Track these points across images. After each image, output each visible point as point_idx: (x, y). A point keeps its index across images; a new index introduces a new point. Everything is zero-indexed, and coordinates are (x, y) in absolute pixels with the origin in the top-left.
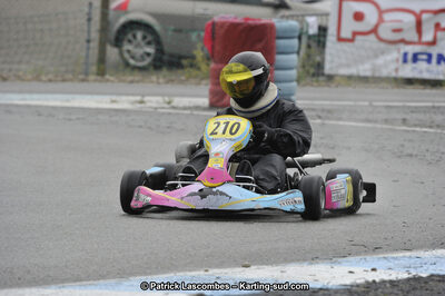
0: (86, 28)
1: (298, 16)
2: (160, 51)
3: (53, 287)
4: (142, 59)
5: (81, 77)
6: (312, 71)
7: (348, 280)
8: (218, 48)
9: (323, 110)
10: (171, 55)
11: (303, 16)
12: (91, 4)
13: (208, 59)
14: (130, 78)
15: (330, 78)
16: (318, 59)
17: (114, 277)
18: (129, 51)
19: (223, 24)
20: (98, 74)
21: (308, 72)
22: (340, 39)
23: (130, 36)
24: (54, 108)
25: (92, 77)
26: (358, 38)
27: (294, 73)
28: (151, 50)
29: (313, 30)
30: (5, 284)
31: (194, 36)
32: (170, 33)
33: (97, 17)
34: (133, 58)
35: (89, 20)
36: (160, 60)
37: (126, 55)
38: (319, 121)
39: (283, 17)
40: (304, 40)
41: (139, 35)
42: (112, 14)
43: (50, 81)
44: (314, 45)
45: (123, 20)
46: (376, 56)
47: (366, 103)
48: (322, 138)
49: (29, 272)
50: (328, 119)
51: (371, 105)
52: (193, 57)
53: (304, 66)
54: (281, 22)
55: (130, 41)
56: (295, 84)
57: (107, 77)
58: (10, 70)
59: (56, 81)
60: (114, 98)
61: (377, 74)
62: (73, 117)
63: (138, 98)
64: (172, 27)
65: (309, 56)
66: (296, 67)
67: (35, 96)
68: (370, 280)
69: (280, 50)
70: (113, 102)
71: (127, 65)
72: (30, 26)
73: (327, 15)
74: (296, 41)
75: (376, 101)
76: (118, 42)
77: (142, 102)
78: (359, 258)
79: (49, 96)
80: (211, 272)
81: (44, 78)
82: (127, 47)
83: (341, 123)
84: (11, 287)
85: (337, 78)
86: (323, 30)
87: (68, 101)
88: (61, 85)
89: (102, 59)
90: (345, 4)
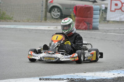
0: (41, 8)
1: (99, 4)
2: (62, 14)
3: (32, 78)
4: (57, 16)
5: (40, 21)
6: (103, 19)
7: (113, 76)
8: (77, 13)
9: (106, 30)
10: (65, 15)
11: (101, 4)
12: (43, 1)
13: (75, 16)
14: (53, 21)
15: (108, 21)
16: (105, 16)
17: (49, 76)
18: (53, 14)
19: (79, 7)
20: (45, 20)
21: (102, 20)
22: (111, 11)
23: (53, 10)
24: (32, 29)
25: (43, 21)
26: (116, 10)
27: (98, 20)
28: (59, 14)
29: (104, 8)
30: (19, 77)
31: (71, 10)
32: (64, 9)
33: (44, 5)
34: (54, 16)
35: (42, 5)
36: (62, 16)
37: (52, 15)
38: (105, 33)
39: (95, 5)
40: (101, 11)
41: (56, 9)
42: (48, 4)
43: (32, 22)
44: (104, 12)
45: (51, 5)
46: (121, 16)
47: (118, 28)
48: (106, 38)
49: (26, 74)
50: (108, 32)
51: (119, 29)
52: (71, 16)
53: (101, 18)
54: (95, 6)
55: (53, 11)
56: (98, 23)
57: (47, 21)
58: (21, 19)
59: (33, 22)
60: (49, 27)
61: (121, 20)
62: (38, 32)
63: (56, 27)
64: (65, 8)
65: (102, 15)
66: (99, 18)
67: (28, 26)
68: (119, 76)
69: (94, 14)
70: (49, 28)
71: (53, 18)
72: (26, 7)
73: (107, 4)
74: (99, 11)
75: (121, 28)
76: (50, 11)
77: (57, 28)
78: (116, 70)
79: (31, 26)
80: (75, 74)
81: (30, 21)
82: (52, 13)
83: (111, 34)
84: (21, 78)
85: (110, 21)
86: (106, 8)
87: (36, 27)
88: (34, 23)
89: (46, 16)
90: (112, 1)
